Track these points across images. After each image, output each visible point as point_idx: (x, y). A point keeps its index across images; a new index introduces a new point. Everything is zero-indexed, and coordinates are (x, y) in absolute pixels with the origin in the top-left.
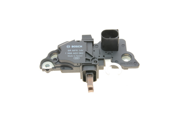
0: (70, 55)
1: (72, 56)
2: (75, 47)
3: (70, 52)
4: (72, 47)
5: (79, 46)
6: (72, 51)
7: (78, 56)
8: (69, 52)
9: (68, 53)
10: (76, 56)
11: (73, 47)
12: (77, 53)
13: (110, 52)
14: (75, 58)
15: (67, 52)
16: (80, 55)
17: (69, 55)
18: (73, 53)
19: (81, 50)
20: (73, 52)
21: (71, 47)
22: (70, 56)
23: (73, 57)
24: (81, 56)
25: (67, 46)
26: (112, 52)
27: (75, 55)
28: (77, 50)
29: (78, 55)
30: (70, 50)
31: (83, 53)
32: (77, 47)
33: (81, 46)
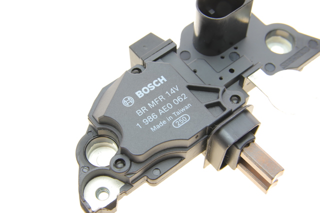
0: (156, 122)
1: (164, 122)
2: (146, 90)
3: (147, 114)
4: (140, 97)
5: (157, 83)
6: (148, 107)
7: (178, 113)
8: (145, 116)
9: (146, 121)
10: (175, 118)
11: (140, 94)
12: (170, 106)
13: (231, 50)
14: (176, 124)
15: (140, 119)
16: (182, 105)
17: (151, 124)
18: (157, 113)
19: (173, 91)
20: (155, 110)
21: (135, 97)
22: (158, 127)
23: (169, 124)
24: (187, 108)
25: (124, 102)
26: (236, 48)
27: (169, 113)
28: (161, 98)
29: (176, 108)
30: (143, 109)
31: (186, 95)
32: (151, 87)
33: (162, 79)
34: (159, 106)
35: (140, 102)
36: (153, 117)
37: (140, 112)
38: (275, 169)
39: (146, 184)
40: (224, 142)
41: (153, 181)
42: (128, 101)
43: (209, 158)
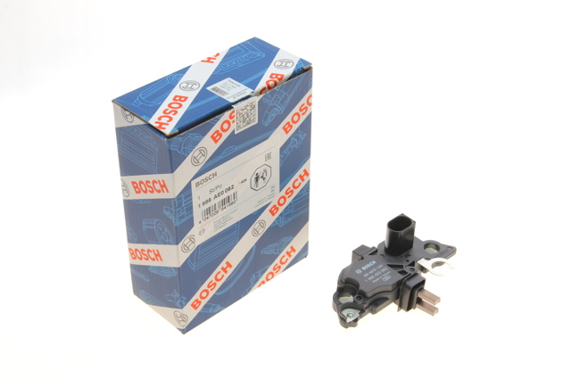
0: (374, 279)
1: (378, 279)
2: (366, 267)
5: (372, 264)
6: (369, 273)
7: (385, 275)
8: (368, 277)
9: (369, 279)
10: (383, 277)
11: (364, 268)
12: (380, 273)
15: (366, 278)
16: (386, 272)
17: (372, 280)
18: (374, 276)
19: (380, 267)
20: (373, 274)
21: (362, 270)
22: (376, 281)
23: (381, 280)
24: (388, 273)
25: (357, 272)
27: (380, 275)
28: (375, 270)
29: (383, 273)
31: (387, 268)
32: (369, 265)
33: (374, 262)
34: (375, 272)
35: (364, 272)
36: (372, 277)
37: (366, 275)
38: (435, 299)
39: (370, 314)
40: (409, 288)
41: (374, 312)
42: (359, 271)
43: (400, 306)
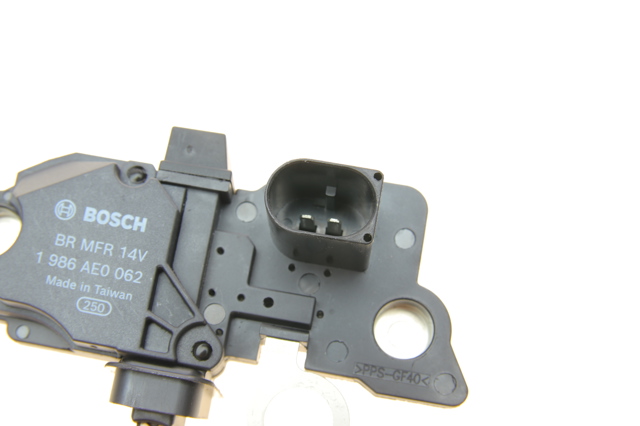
0: (65, 274)
1: (74, 285)
2: (103, 217)
3: (67, 252)
4: (86, 219)
5: (129, 222)
6: (78, 243)
7: (104, 292)
8: (61, 251)
9: (54, 260)
10: (92, 294)
11: (91, 214)
12: (105, 271)
13: (319, 269)
14: (83, 304)
15: (50, 249)
16: (123, 286)
17: (56, 271)
18: (80, 264)
19: (133, 255)
20: (81, 256)
21: (81, 213)
22: (60, 284)
23: (78, 293)
24: (123, 296)
25: (60, 205)
26: (327, 273)
27: (92, 281)
28: (109, 248)
29: (110, 282)
30: (71, 240)
31: (142, 278)
32: (116, 220)
33: (141, 224)
34: (94, 257)
36: (69, 263)
37: (62, 240)
42: (65, 209)
